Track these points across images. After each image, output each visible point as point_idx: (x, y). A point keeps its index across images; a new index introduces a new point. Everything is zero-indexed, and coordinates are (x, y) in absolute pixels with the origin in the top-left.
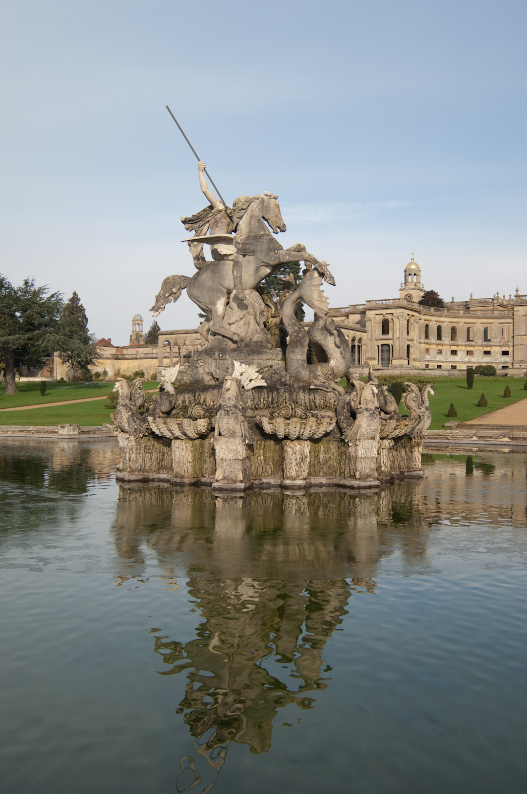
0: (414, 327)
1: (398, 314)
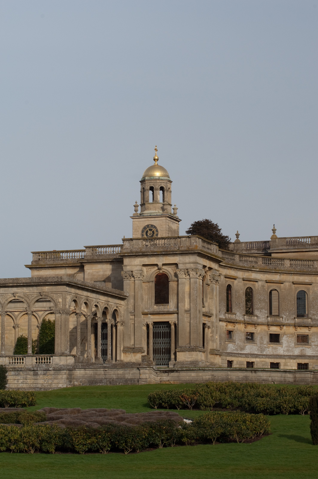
0: (212, 290)
1: (188, 266)
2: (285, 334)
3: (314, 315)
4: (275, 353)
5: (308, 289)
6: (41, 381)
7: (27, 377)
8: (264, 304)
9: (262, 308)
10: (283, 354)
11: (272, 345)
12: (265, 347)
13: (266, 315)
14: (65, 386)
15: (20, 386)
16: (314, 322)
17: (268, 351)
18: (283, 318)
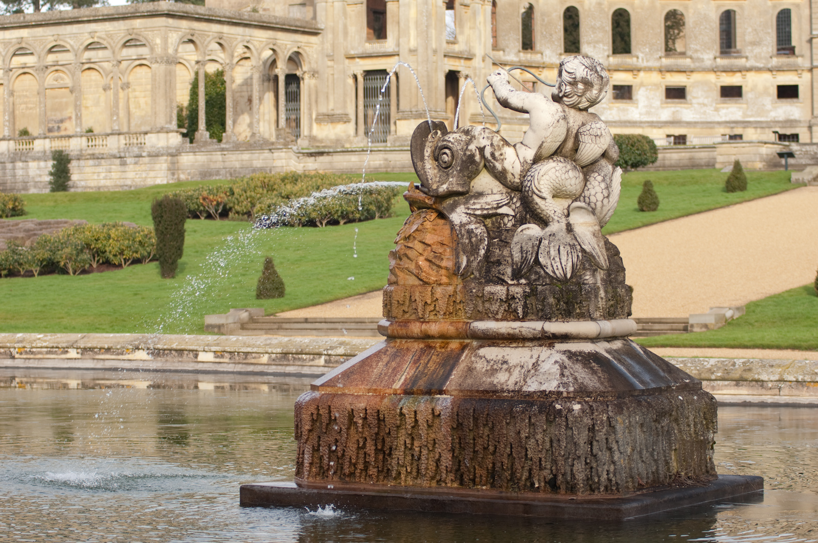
2: (642, 85)
3: (696, 51)
4: (624, 118)
5: (686, 8)
6: (131, 175)
7: (111, 168)
8: (600, 35)
9: (597, 42)
10: (638, 119)
11: (617, 105)
12: (604, 108)
13: (606, 53)
14: (165, 182)
15: (102, 183)
16: (697, 64)
17: (611, 114)
18: (638, 58)
